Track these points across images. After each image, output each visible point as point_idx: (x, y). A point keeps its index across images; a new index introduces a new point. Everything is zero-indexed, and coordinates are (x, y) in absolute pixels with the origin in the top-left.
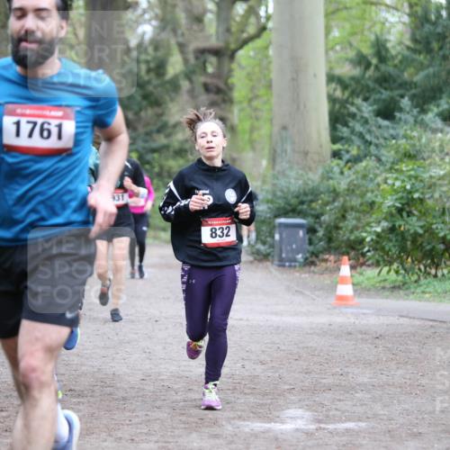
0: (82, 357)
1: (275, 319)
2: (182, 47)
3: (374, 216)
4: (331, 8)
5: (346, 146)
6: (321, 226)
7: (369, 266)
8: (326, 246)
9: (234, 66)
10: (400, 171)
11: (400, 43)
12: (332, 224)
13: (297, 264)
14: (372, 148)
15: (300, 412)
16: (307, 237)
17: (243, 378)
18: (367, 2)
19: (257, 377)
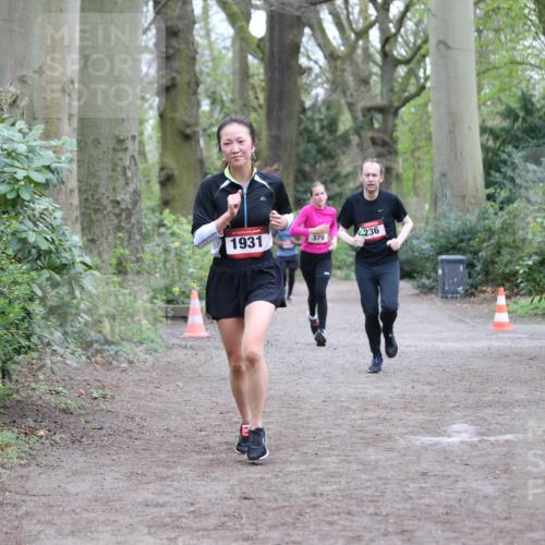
1: (441, 345)
2: (351, 106)
4: (483, 67)
5: (498, 190)
6: (479, 262)
7: (522, 295)
8: (484, 279)
9: (398, 121)
12: (489, 259)
13: (459, 295)
14: (522, 191)
15: (464, 426)
16: (467, 271)
17: (413, 399)
18: (513, 62)
19: (425, 396)
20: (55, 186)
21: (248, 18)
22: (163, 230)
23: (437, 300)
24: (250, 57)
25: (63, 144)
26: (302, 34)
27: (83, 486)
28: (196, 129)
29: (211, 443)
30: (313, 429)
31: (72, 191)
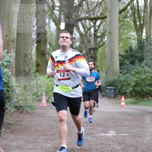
1: (107, 110)
2: (86, 48)
3: (130, 87)
4: (120, 39)
5: (123, 71)
6: (117, 89)
7: (128, 98)
8: (118, 93)
9: (98, 52)
10: (135, 76)
11: (135, 47)
12: (120, 88)
13: (112, 97)
14: (129, 71)
15: (113, 131)
16: (114, 91)
17: (99, 124)
18: (128, 38)
19: (103, 123)
20: (9, 66)
21: (60, 24)
23: (106, 99)
25: (12, 55)
26: (74, 29)
27: (14, 144)
28: (45, 52)
29: (47, 133)
30: (74, 131)
31: (13, 67)
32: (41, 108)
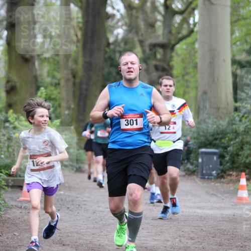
0: (80, 234)
1: (200, 212)
2: (141, 42)
4: (234, 19)
6: (227, 154)
8: (231, 166)
9: (174, 54)
12: (235, 152)
13: (213, 177)
16: (219, 160)
17: (180, 248)
19: (189, 247)
22: (7, 124)
23: (198, 180)
24: (72, 5)
32: (21, 208)
